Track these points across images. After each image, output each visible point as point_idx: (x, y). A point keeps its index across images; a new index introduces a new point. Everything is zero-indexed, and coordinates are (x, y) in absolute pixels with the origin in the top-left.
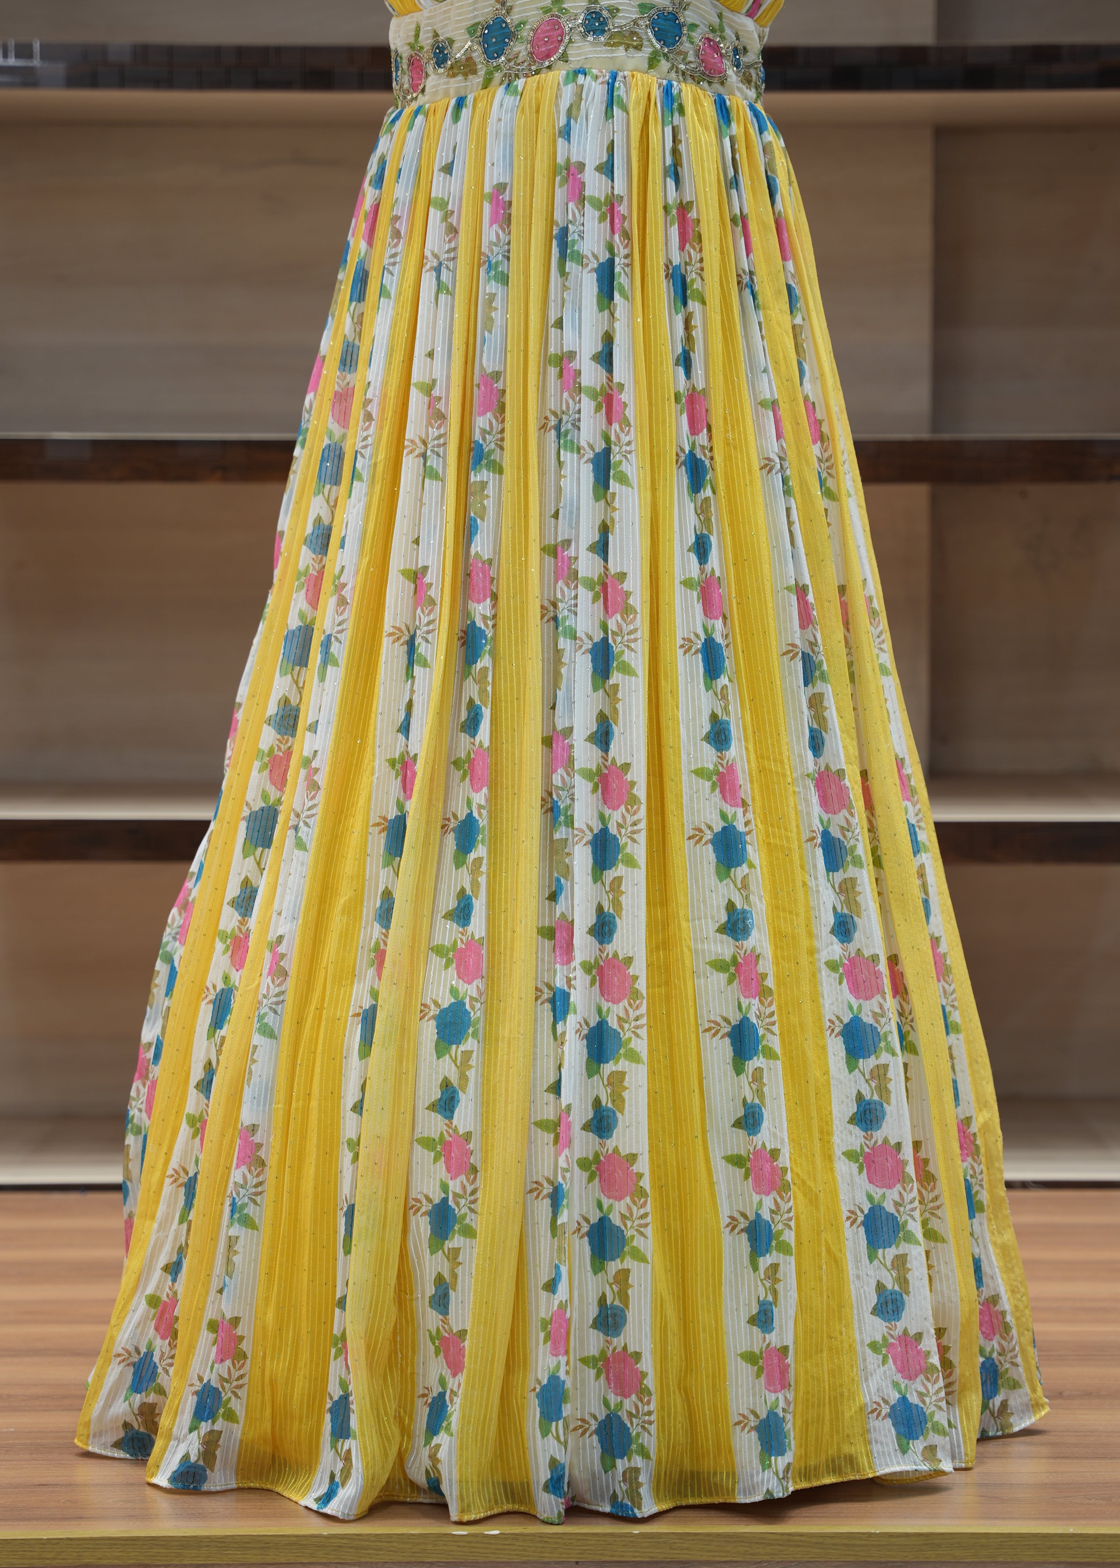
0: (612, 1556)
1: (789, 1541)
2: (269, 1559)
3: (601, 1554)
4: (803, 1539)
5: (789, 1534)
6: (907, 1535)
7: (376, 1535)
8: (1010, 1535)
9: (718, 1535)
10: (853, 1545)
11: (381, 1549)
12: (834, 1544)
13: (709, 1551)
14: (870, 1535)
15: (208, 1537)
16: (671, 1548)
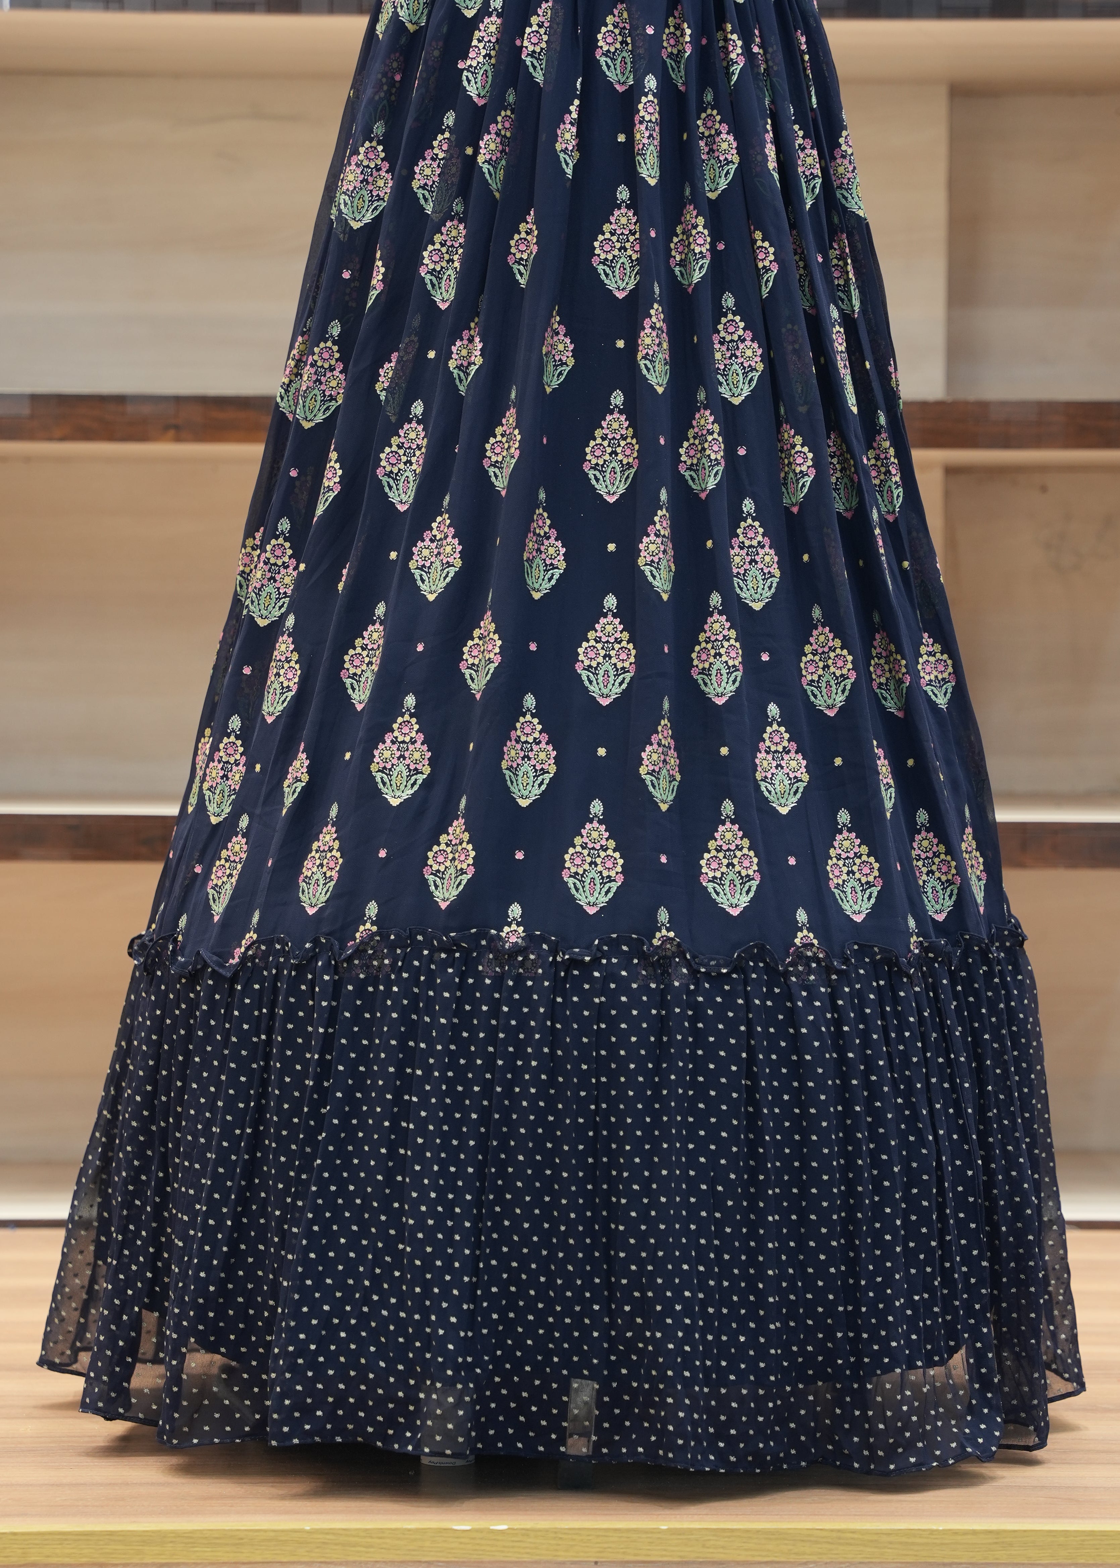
0: (635, 1555)
1: (840, 1538)
2: (242, 1558)
3: (624, 1553)
4: (856, 1536)
5: (839, 1531)
6: (974, 1532)
7: (366, 1530)
8: (1092, 1533)
9: (758, 1531)
10: (913, 1544)
11: (371, 1547)
12: (891, 1543)
13: (746, 1550)
14: (932, 1532)
15: (173, 1532)
16: (704, 1546)
